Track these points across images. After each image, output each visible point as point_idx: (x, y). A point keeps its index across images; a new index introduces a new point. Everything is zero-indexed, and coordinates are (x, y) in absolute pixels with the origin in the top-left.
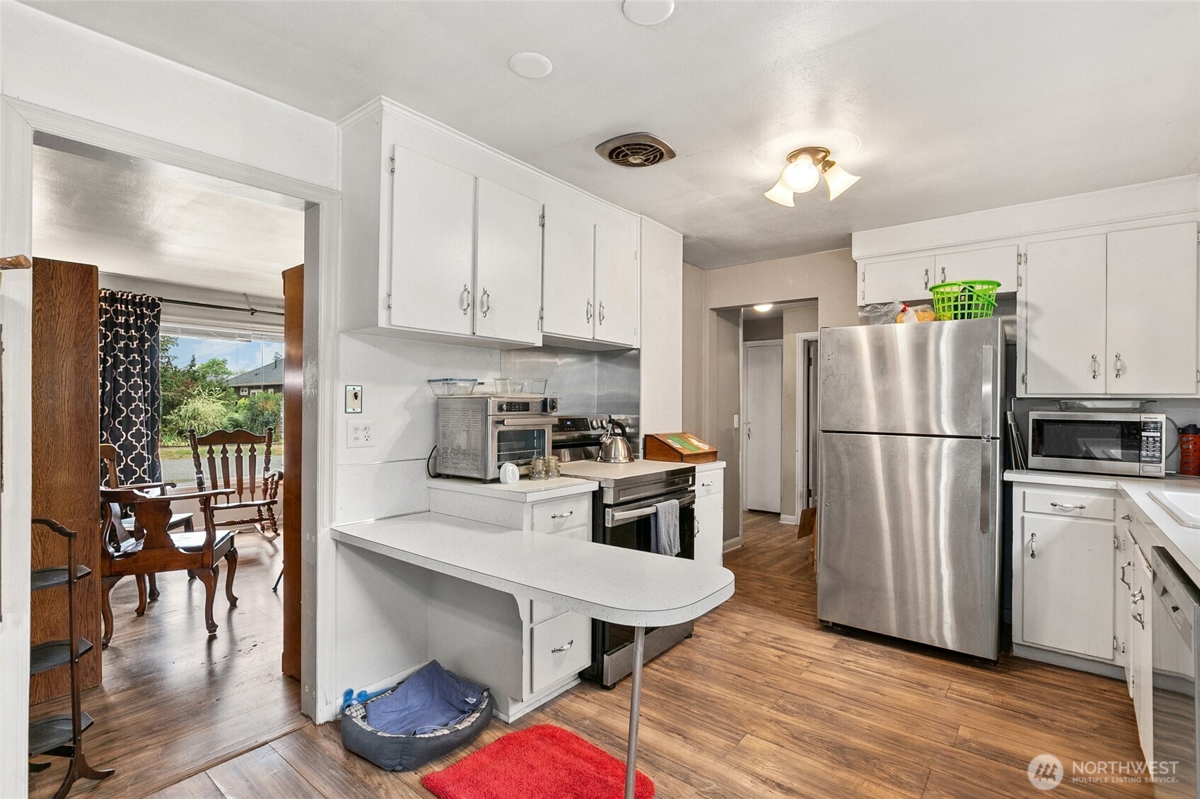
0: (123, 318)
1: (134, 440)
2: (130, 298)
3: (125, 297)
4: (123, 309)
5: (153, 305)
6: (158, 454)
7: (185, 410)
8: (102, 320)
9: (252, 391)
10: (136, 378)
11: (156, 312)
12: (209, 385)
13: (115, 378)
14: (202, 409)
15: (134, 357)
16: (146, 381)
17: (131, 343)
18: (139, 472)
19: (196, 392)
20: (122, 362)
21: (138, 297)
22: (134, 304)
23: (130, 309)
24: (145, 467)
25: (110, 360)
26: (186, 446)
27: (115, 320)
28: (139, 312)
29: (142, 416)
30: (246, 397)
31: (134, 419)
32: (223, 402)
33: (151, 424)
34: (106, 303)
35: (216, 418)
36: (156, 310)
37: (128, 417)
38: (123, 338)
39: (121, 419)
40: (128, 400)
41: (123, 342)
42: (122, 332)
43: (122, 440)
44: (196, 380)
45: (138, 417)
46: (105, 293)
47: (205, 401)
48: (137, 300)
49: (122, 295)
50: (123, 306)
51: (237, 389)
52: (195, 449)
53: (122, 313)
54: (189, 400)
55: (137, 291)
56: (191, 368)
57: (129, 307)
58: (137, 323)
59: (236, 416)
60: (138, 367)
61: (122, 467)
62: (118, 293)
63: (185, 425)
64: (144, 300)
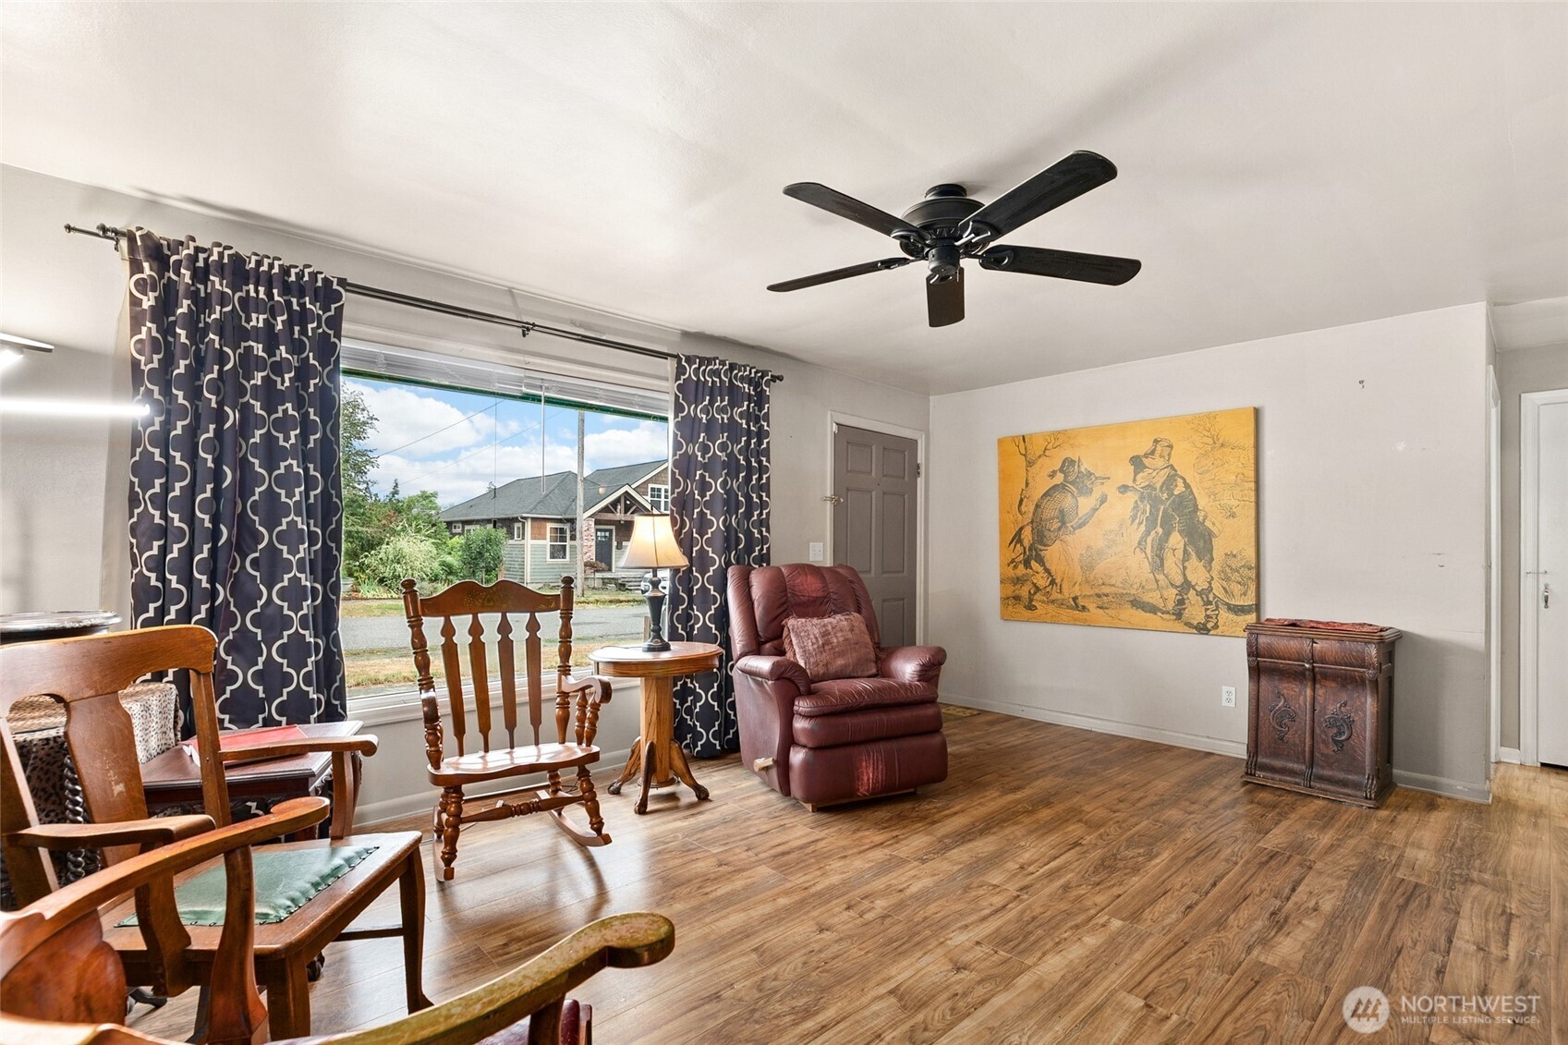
0: (262, 317)
1: (285, 605)
2: (276, 270)
3: (264, 268)
4: (262, 295)
5: (328, 294)
6: (337, 634)
7: (386, 550)
8: (213, 317)
9: (467, 527)
10: (290, 461)
11: (332, 313)
12: (415, 518)
13: (244, 459)
14: (406, 550)
15: (285, 411)
16: (311, 466)
17: (279, 380)
18: (297, 679)
19: (399, 528)
20: (260, 422)
21: (293, 271)
22: (287, 289)
23: (277, 298)
24: (310, 668)
25: (232, 417)
26: (388, 599)
27: (244, 323)
28: (296, 307)
29: (301, 547)
30: (459, 534)
31: (285, 555)
32: (433, 541)
33: (324, 567)
34: (222, 278)
35: (424, 562)
36: (333, 306)
37: (272, 551)
38: (260, 364)
39: (257, 555)
40: (273, 510)
41: (261, 374)
42: (259, 349)
43: (260, 603)
44: (400, 512)
45: (294, 551)
46: (221, 255)
47: (411, 539)
48: (293, 278)
49: (259, 263)
50: (261, 289)
51: (449, 524)
52: (416, 625)
53: (259, 306)
54: (392, 538)
55: (292, 257)
56: (393, 496)
57: (275, 291)
58: (292, 332)
59: (449, 559)
60: (293, 434)
61: (260, 666)
62: (249, 258)
63: (386, 572)
64: (306, 278)
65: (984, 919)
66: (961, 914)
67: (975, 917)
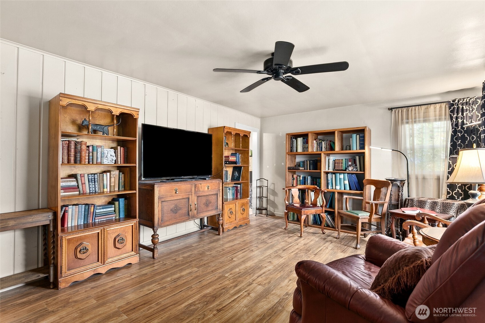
65: (264, 273)
66: (271, 274)
67: (267, 273)
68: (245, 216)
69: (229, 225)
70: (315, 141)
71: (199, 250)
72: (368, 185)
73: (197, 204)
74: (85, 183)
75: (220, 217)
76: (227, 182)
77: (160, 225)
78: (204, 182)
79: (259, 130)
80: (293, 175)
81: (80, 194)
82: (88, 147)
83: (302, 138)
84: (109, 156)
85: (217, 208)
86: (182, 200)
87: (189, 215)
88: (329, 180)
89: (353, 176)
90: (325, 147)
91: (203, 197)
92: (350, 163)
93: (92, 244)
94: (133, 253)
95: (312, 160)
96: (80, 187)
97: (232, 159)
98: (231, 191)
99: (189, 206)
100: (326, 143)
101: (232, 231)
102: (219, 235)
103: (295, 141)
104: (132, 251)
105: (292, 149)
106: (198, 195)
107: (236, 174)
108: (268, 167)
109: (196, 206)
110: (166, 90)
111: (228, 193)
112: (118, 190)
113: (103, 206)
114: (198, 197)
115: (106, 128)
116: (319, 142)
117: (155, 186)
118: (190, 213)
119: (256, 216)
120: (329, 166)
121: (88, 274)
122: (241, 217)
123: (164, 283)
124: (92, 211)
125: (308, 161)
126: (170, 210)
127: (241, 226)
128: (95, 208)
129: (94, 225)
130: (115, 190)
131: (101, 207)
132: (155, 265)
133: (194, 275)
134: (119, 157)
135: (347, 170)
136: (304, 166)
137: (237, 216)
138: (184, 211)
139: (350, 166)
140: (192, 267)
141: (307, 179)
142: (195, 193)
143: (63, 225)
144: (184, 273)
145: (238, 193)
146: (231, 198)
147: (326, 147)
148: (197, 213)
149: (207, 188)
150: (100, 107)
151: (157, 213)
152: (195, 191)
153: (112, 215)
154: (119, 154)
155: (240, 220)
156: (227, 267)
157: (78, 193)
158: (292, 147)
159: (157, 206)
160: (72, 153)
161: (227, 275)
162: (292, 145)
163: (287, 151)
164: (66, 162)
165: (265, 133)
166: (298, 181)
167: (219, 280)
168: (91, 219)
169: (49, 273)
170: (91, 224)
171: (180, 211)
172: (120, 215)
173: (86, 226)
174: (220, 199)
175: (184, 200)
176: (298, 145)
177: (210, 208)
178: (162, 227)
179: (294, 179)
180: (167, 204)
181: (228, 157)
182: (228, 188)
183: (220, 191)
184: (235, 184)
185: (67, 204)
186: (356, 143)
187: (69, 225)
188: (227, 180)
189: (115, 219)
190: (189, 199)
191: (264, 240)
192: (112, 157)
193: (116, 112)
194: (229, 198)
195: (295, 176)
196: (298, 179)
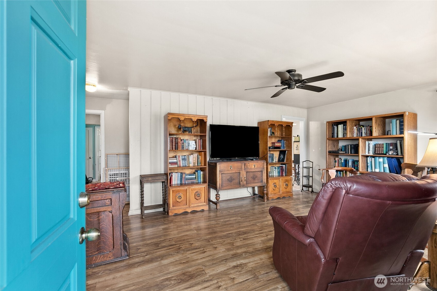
68: (288, 190)
69: (273, 196)
70: (355, 127)
71: (246, 208)
72: (407, 169)
73: (246, 177)
74: (180, 161)
75: (265, 189)
76: (273, 162)
77: (220, 188)
78: (251, 162)
79: (305, 119)
80: (335, 158)
81: (178, 167)
82: (182, 140)
83: (342, 125)
84: (192, 144)
85: (262, 181)
86: (235, 174)
87: (240, 184)
88: (368, 163)
89: (393, 160)
90: (364, 133)
91: (250, 173)
92: (391, 147)
93: (183, 195)
94: (205, 204)
95: (353, 145)
96: (178, 163)
97: (277, 145)
98: (277, 169)
99: (240, 178)
100: (366, 129)
101: (276, 200)
102: (264, 201)
103: (336, 128)
104: (205, 202)
105: (333, 135)
106: (246, 171)
107: (282, 156)
108: (314, 150)
109: (245, 178)
110: (226, 99)
111: (274, 171)
112: (197, 165)
113: (190, 175)
114: (247, 172)
115: (190, 129)
116: (359, 128)
117: (217, 163)
118: (241, 183)
119: (301, 191)
120: (369, 150)
121: (181, 211)
122: (285, 190)
123: (219, 222)
124: (184, 176)
125: (349, 145)
126: (227, 179)
127: (284, 197)
128: (186, 175)
129: (185, 185)
130: (196, 165)
131: (188, 175)
132: (218, 212)
133: (237, 221)
134: (198, 145)
135: (387, 154)
136: (346, 150)
137: (281, 189)
138: (237, 181)
139: (391, 150)
140: (238, 217)
141: (348, 162)
142: (244, 169)
143: (170, 183)
144: (231, 219)
145: (283, 172)
146: (277, 175)
147: (366, 132)
148: (246, 183)
149: (253, 166)
150: (187, 117)
151: (219, 181)
152: (245, 168)
153: (194, 180)
154: (197, 144)
155: (283, 193)
156: (260, 220)
157: (177, 166)
158: (333, 134)
159: (219, 176)
160: (174, 144)
161: (257, 224)
162: (334, 131)
163: (328, 137)
164: (171, 149)
165: (310, 121)
166: (340, 163)
167: (252, 226)
168: (183, 181)
169: (165, 206)
170: (183, 184)
171: (234, 181)
172: (199, 180)
173: (181, 184)
174: (265, 175)
175: (236, 174)
176: (338, 131)
177: (257, 181)
178: (222, 190)
179: (335, 162)
180: (225, 175)
181: (274, 143)
182: (274, 167)
183: (264, 169)
184: (281, 164)
185: (173, 172)
186: (395, 128)
187: (173, 184)
188: (273, 161)
189: (196, 183)
190: (240, 173)
191: (297, 208)
192: (194, 146)
193: (195, 119)
194: (275, 175)
195: (337, 159)
196: (340, 162)
